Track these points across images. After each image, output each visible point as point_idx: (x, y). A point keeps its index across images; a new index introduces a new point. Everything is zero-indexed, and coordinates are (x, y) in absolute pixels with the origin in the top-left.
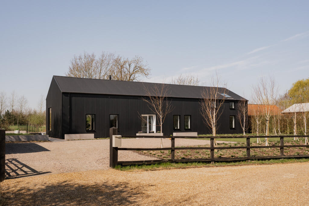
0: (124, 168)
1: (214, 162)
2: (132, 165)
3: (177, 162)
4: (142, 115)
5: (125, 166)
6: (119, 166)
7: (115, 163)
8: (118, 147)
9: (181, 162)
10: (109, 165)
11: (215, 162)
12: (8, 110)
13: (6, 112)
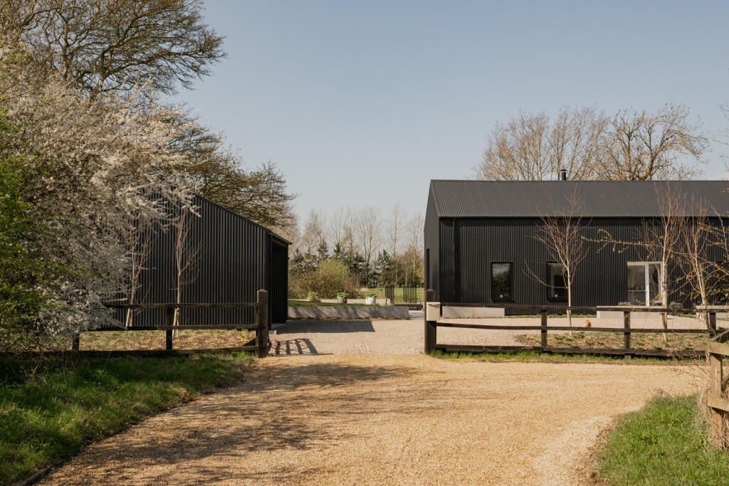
0: (446, 355)
1: (630, 357)
2: (463, 352)
3: (550, 353)
4: (630, 264)
5: (450, 353)
6: (439, 352)
7: (432, 347)
8: (437, 322)
9: (560, 353)
10: (423, 350)
11: (633, 356)
12: (384, 251)
13: (380, 256)
